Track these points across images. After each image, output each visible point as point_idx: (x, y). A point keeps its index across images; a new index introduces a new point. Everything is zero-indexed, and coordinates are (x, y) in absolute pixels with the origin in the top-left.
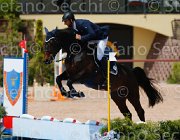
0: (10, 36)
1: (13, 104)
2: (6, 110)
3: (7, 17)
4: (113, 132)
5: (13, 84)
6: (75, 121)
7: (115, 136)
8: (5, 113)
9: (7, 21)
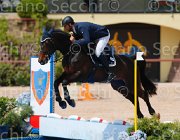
0: (37, 35)
1: (41, 103)
2: (34, 109)
3: (34, 16)
4: (139, 131)
5: (40, 83)
6: (101, 121)
7: (142, 136)
8: (32, 112)
9: (34, 21)
